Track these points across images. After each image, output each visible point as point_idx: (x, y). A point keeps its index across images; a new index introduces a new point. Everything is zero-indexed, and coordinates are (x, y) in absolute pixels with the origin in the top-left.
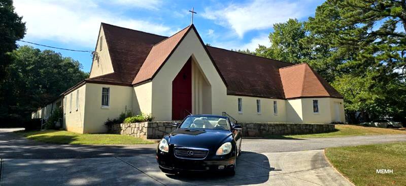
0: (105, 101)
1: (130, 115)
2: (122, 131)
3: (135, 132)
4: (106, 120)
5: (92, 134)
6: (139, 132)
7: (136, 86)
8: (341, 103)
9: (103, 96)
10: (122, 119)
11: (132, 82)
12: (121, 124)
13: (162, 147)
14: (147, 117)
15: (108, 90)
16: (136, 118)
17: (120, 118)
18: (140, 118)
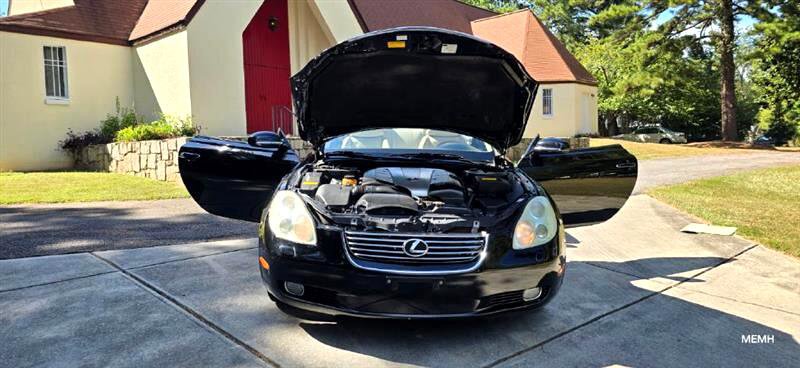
0: (56, 83)
1: (130, 122)
2: (113, 163)
3: (152, 164)
4: (64, 137)
5: (25, 172)
6: (161, 165)
7: (143, 44)
8: (593, 95)
9: (48, 70)
10: (109, 133)
11: (129, 35)
12: (109, 146)
13: (287, 225)
14: (180, 126)
15: (60, 51)
16: (150, 128)
17: (105, 130)
18: (160, 129)
